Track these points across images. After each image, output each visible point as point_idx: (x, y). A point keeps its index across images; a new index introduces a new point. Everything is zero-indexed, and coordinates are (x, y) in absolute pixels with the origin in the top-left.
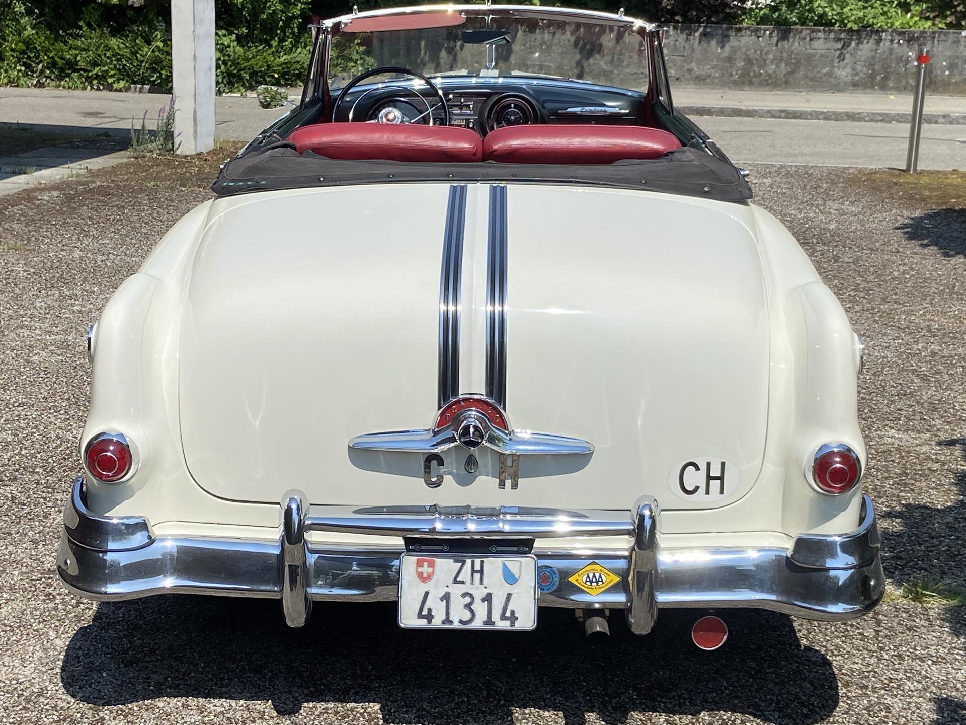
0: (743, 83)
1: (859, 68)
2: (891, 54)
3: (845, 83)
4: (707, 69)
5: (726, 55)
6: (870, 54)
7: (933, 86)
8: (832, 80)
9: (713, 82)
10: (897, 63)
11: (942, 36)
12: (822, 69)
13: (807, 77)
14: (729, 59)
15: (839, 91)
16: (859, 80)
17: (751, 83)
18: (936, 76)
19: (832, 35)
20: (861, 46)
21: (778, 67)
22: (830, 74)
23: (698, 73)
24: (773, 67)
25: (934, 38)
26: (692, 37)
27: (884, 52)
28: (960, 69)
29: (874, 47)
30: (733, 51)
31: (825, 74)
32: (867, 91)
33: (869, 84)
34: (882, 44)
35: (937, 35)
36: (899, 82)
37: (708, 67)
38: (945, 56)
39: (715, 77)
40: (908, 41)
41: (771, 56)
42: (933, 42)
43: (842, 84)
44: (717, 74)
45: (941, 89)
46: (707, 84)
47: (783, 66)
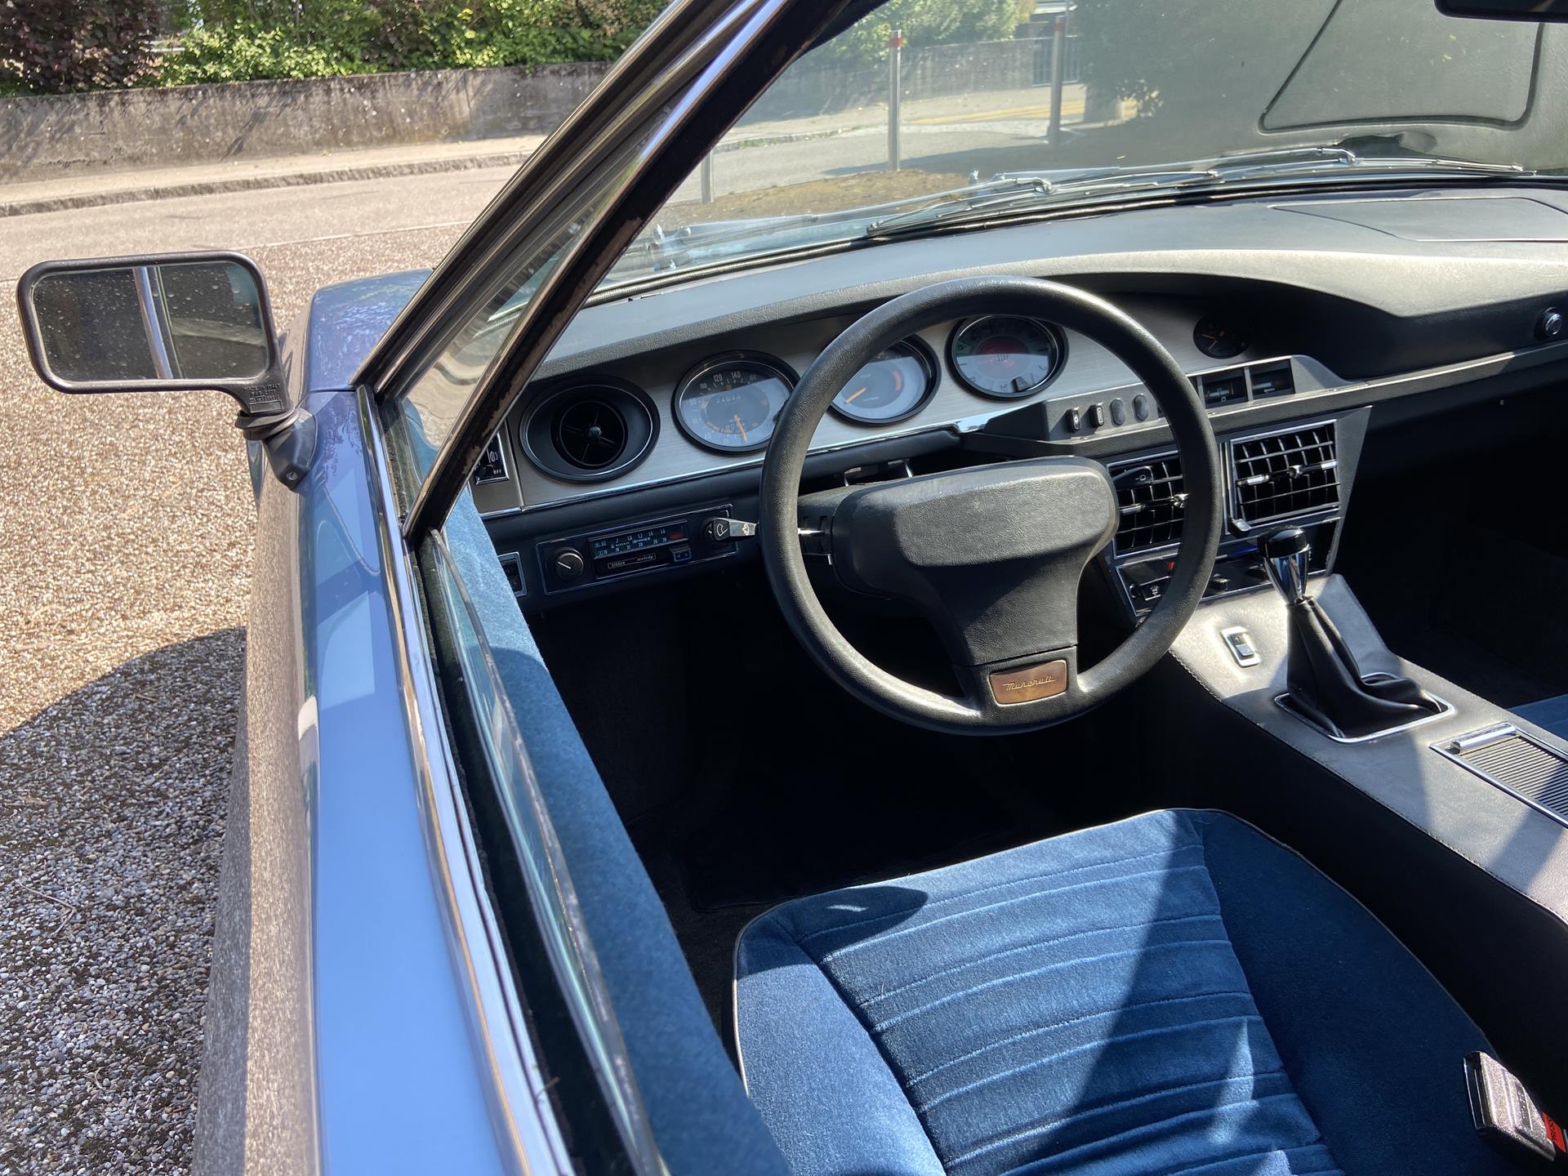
0: (189, 156)
1: (316, 124)
2: (345, 104)
3: (307, 143)
4: (139, 147)
5: (159, 124)
6: (324, 108)
7: (399, 137)
8: (293, 142)
9: (152, 162)
10: (355, 115)
11: (392, 80)
12: (276, 129)
13: (262, 140)
14: (163, 130)
15: (304, 152)
16: (320, 138)
17: (199, 156)
18: (398, 125)
19: (275, 89)
20: (311, 100)
21: (224, 132)
22: (287, 134)
23: (129, 152)
24: (220, 134)
25: (384, 83)
26: (107, 109)
27: (338, 104)
28: (419, 114)
29: (326, 99)
30: (165, 119)
31: (282, 135)
32: (333, 149)
33: (334, 142)
34: (333, 95)
35: (386, 79)
36: (363, 136)
37: (140, 143)
38: (401, 102)
39: (152, 155)
40: (359, 89)
41: (212, 121)
42: (385, 89)
43: (304, 144)
44: (154, 151)
45: (407, 138)
46: (145, 163)
47: (230, 131)
